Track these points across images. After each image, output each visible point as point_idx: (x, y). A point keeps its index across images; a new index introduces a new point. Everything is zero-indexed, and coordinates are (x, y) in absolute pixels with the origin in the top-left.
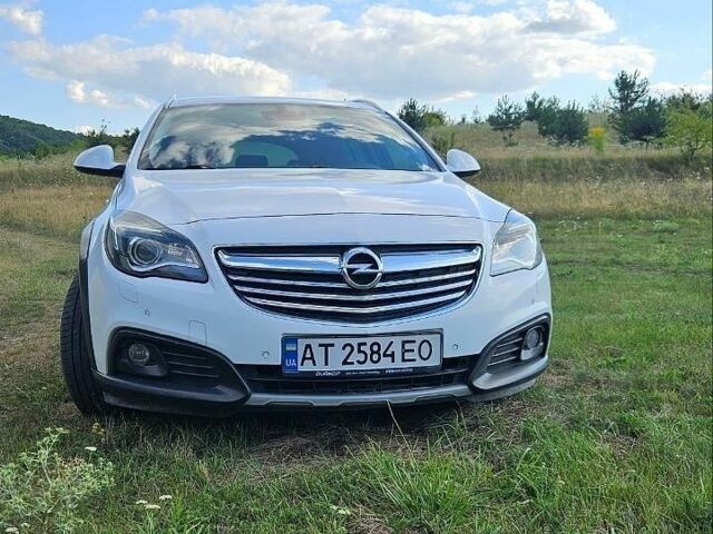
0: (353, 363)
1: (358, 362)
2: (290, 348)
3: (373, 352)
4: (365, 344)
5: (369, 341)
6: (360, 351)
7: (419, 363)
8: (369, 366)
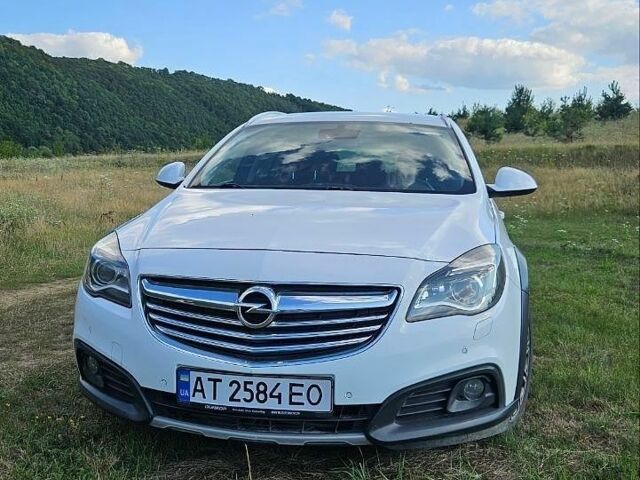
0: (239, 400)
1: (245, 400)
2: (183, 378)
3: (259, 392)
4: (251, 383)
5: (256, 380)
6: (246, 389)
7: (307, 408)
8: (255, 404)
